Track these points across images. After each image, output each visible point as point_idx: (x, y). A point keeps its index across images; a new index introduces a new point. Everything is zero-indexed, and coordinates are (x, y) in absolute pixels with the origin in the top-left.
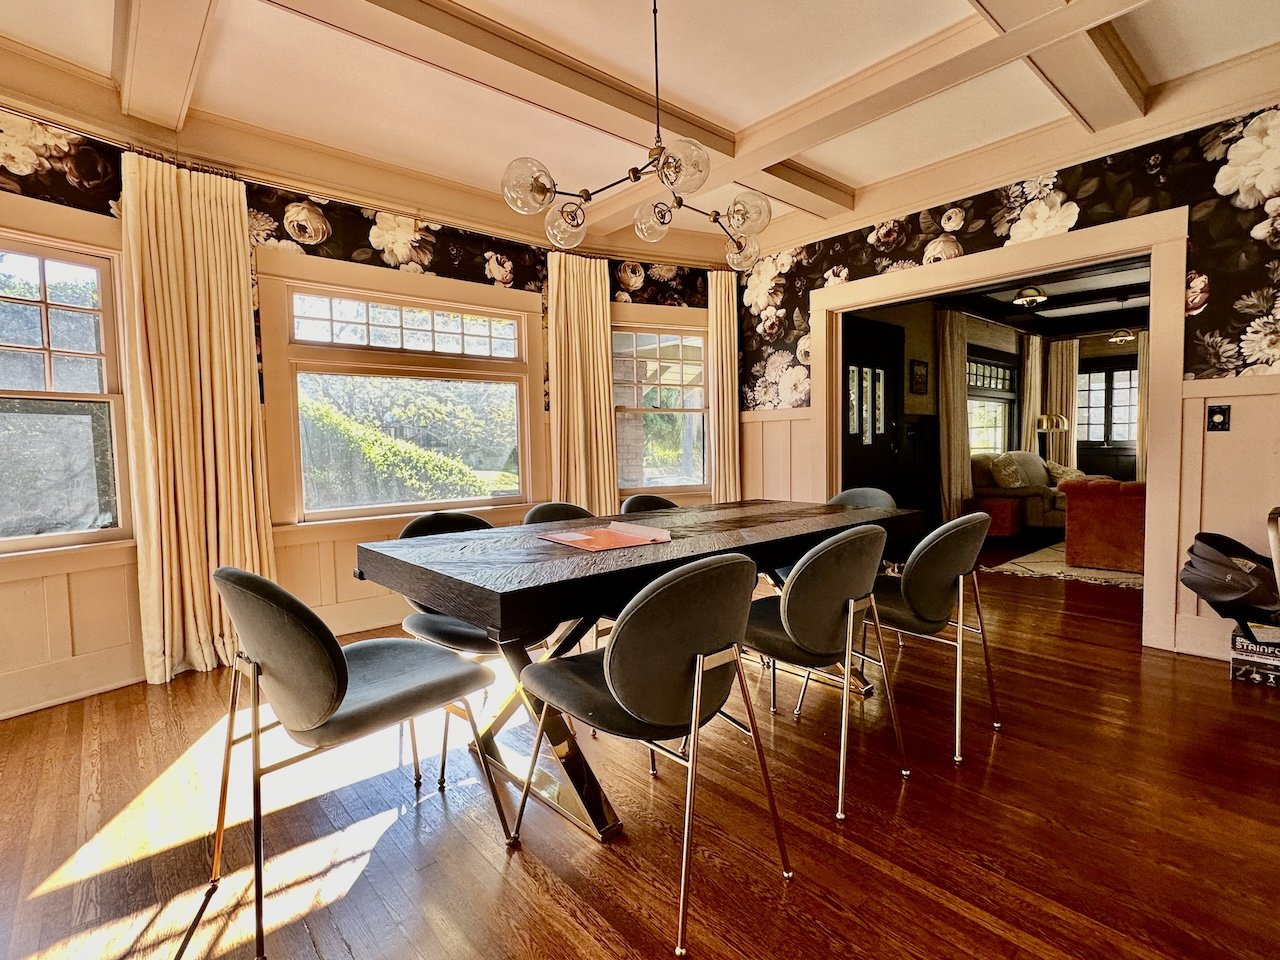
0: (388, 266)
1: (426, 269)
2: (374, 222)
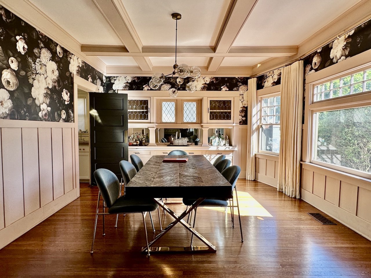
0: (334, 63)
1: (347, 56)
2: (332, 48)
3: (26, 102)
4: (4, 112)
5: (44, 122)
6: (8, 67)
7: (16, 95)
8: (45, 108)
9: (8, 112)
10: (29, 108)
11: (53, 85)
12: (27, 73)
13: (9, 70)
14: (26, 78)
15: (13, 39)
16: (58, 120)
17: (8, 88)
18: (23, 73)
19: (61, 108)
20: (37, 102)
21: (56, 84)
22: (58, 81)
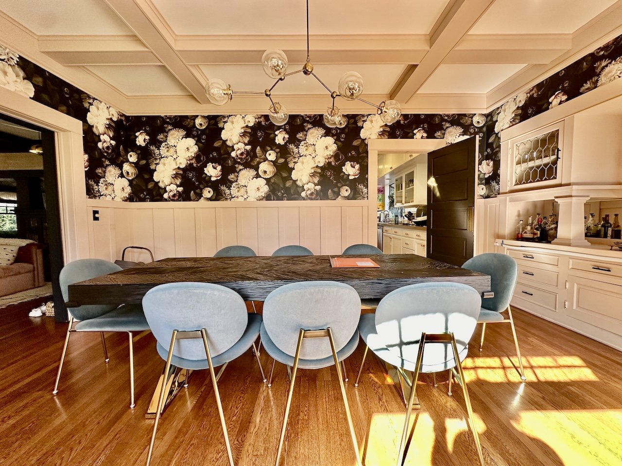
3: (284, 185)
4: (260, 195)
5: (309, 201)
6: (266, 160)
7: (272, 181)
8: (311, 187)
9: (264, 196)
10: (287, 190)
11: (326, 161)
12: (286, 159)
13: (266, 162)
14: (286, 163)
15: (272, 136)
16: (333, 198)
17: (264, 177)
18: (282, 161)
19: (339, 185)
20: (299, 183)
21: (332, 160)
22: (336, 156)
